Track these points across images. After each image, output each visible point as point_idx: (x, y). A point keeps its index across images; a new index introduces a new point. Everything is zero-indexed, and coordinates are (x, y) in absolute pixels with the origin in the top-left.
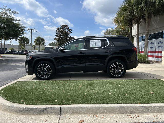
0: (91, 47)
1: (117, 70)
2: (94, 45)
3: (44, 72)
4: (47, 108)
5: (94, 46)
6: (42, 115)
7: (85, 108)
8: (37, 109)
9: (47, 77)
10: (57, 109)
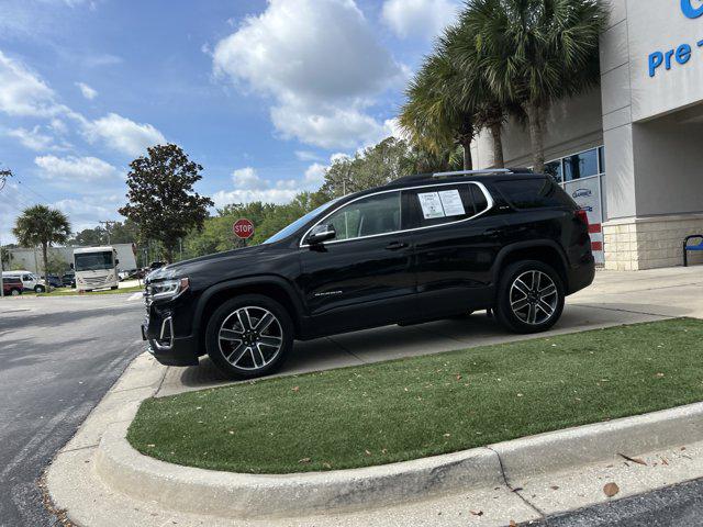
0: (426, 217)
1: (534, 301)
2: (437, 212)
3: (250, 344)
4: (447, 467)
5: (439, 212)
6: (439, 496)
8: (410, 475)
9: (265, 364)
10: (488, 461)
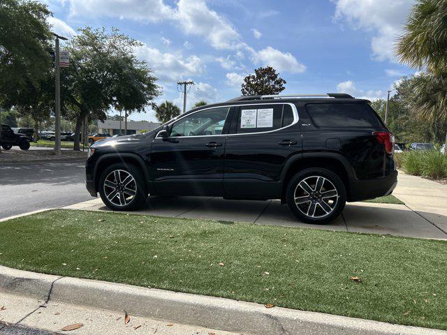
0: (242, 127)
7: (108, 293)
9: (125, 204)
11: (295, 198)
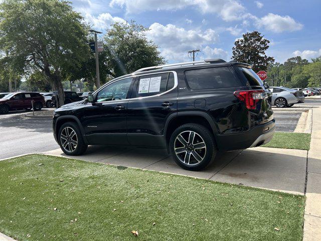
0: (139, 92)
2: (146, 90)
11: (175, 149)
